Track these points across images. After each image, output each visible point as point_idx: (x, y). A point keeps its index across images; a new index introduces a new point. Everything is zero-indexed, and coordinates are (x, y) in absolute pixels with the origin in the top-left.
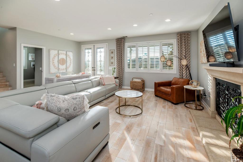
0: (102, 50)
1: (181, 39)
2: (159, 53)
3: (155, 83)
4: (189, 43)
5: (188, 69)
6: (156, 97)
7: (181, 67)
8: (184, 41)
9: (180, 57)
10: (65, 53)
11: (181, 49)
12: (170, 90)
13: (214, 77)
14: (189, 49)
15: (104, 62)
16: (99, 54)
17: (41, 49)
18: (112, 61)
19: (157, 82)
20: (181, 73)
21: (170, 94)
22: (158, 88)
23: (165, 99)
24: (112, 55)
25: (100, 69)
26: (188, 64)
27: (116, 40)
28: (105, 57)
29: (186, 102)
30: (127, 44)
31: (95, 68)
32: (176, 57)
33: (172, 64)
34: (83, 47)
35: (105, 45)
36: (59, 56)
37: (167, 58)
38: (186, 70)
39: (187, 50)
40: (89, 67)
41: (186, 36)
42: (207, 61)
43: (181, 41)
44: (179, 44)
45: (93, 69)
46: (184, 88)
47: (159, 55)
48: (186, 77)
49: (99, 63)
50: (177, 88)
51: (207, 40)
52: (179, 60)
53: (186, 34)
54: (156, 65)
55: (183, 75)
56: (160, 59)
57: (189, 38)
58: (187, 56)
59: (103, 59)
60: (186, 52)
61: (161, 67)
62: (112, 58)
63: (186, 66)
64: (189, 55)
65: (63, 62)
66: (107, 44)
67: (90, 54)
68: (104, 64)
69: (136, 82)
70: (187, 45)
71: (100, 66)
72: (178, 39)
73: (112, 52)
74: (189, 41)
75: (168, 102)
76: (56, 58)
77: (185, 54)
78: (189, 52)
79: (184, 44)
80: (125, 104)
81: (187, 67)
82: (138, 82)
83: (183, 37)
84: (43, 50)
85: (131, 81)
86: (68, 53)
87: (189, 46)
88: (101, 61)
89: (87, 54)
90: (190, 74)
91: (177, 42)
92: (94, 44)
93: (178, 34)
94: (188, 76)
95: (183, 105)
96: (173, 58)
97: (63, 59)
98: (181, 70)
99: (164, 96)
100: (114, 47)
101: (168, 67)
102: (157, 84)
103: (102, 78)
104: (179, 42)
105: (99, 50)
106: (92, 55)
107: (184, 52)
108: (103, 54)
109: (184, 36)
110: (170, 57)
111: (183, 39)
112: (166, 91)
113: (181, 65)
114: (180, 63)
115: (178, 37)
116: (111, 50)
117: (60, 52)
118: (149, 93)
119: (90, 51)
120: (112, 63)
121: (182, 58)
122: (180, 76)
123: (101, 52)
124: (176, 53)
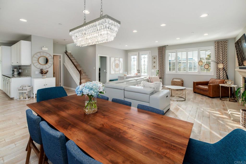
0: (146, 56)
1: (219, 46)
2: (197, 58)
3: (194, 83)
4: (226, 49)
5: (225, 71)
6: (195, 93)
7: (218, 70)
8: (221, 48)
9: (218, 62)
10: (118, 59)
11: (218, 55)
12: (208, 87)
13: (243, 77)
14: (226, 55)
15: (148, 65)
16: (143, 60)
17: (106, 57)
18: (155, 65)
19: (195, 82)
20: (218, 75)
21: (207, 90)
22: (197, 86)
23: (203, 95)
24: (155, 60)
25: (144, 71)
26: (225, 67)
27: (158, 48)
28: (148, 62)
29: (221, 97)
30: (167, 51)
31: (140, 70)
32: (214, 61)
33: (210, 67)
34: (129, 54)
35: (148, 52)
36: (115, 61)
37: (205, 62)
38: (223, 73)
39: (224, 55)
40: (134, 69)
41: (223, 44)
42: (239, 65)
43: (218, 48)
44: (217, 51)
45: (138, 71)
46: (220, 86)
47: (197, 60)
48: (223, 78)
49: (143, 67)
50: (213, 86)
51: (242, 47)
52: (216, 64)
53: (223, 42)
54: (194, 68)
55: (220, 77)
56: (199, 63)
57: (226, 45)
58: (224, 60)
59: (146, 63)
60: (223, 57)
61: (198, 70)
62: (154, 62)
63: (223, 68)
64: (226, 59)
65: (117, 66)
66: (150, 51)
67: (136, 59)
68: (148, 67)
69: (176, 82)
70: (224, 51)
71: (143, 69)
72: (216, 46)
73: (154, 58)
74: (226, 47)
75: (206, 97)
76: (114, 63)
77: (222, 58)
78: (226, 57)
79: (221, 50)
80: (172, 95)
81: (224, 70)
82: (178, 82)
83: (220, 45)
84: (107, 58)
85: (172, 81)
86: (120, 59)
87: (226, 52)
88: (144, 65)
89: (133, 60)
90: (227, 76)
91: (215, 48)
92: (139, 52)
93: (215, 42)
94: (225, 78)
95: (219, 99)
96: (210, 62)
97: (117, 64)
98: (219, 73)
99: (202, 92)
100: (156, 53)
101: (206, 70)
102: (196, 83)
103: (150, 78)
104: (217, 48)
105: (142, 56)
106: (137, 61)
107: (222, 57)
108: (146, 60)
109: (222, 44)
110: (207, 62)
111: (220, 46)
112: (204, 88)
113: (218, 68)
114: (217, 66)
115: (216, 44)
116: (153, 57)
117: (116, 59)
118: (187, 90)
119: (136, 57)
120: (154, 67)
121: (220, 63)
122: (217, 78)
123: (144, 58)
124: (213, 58)
